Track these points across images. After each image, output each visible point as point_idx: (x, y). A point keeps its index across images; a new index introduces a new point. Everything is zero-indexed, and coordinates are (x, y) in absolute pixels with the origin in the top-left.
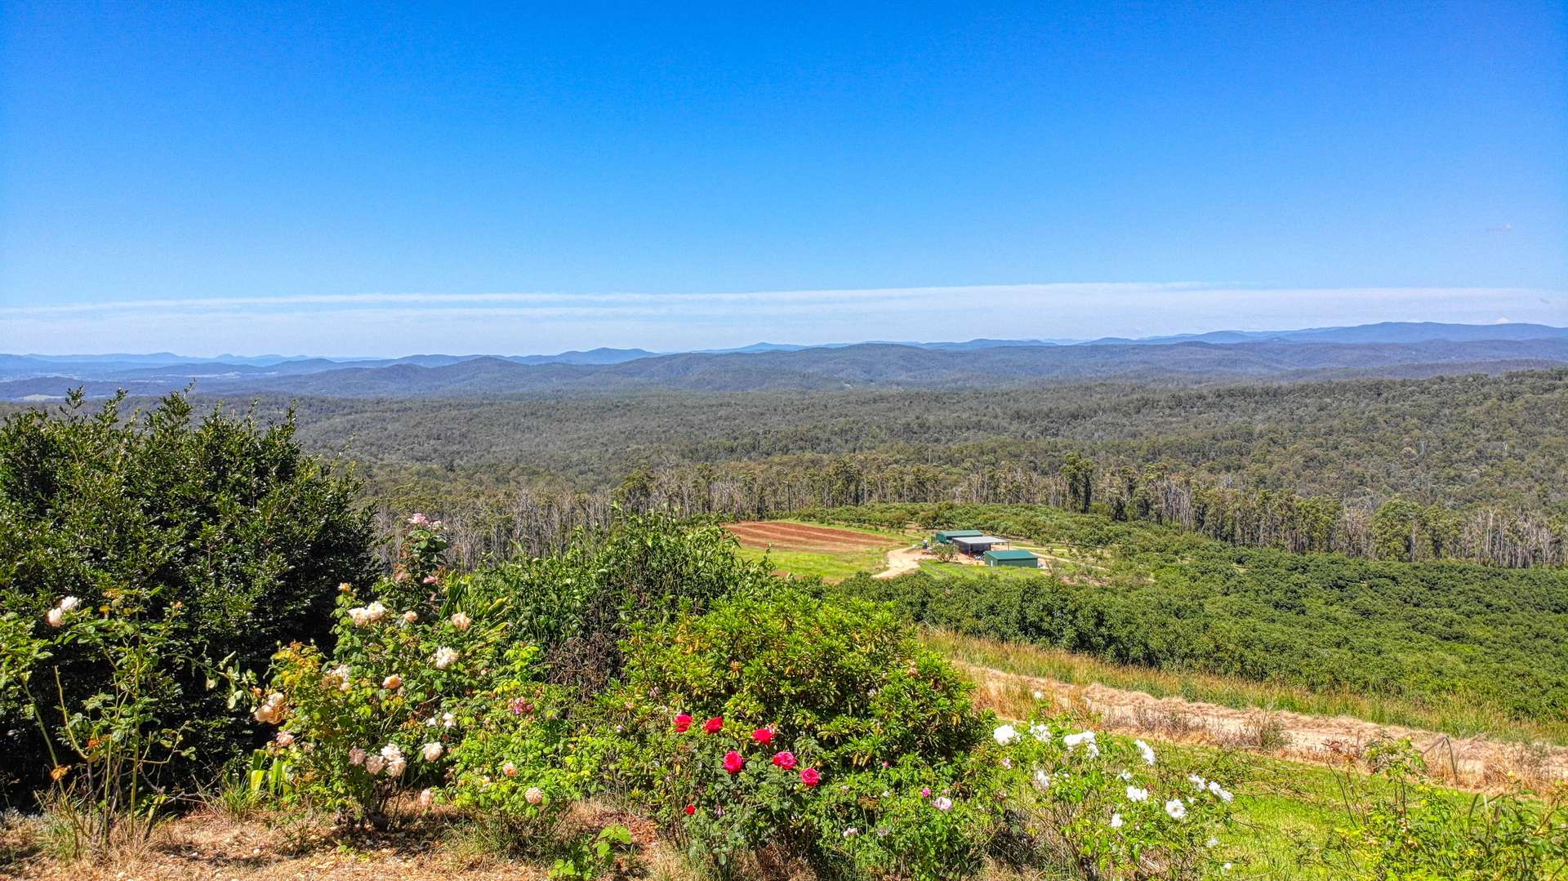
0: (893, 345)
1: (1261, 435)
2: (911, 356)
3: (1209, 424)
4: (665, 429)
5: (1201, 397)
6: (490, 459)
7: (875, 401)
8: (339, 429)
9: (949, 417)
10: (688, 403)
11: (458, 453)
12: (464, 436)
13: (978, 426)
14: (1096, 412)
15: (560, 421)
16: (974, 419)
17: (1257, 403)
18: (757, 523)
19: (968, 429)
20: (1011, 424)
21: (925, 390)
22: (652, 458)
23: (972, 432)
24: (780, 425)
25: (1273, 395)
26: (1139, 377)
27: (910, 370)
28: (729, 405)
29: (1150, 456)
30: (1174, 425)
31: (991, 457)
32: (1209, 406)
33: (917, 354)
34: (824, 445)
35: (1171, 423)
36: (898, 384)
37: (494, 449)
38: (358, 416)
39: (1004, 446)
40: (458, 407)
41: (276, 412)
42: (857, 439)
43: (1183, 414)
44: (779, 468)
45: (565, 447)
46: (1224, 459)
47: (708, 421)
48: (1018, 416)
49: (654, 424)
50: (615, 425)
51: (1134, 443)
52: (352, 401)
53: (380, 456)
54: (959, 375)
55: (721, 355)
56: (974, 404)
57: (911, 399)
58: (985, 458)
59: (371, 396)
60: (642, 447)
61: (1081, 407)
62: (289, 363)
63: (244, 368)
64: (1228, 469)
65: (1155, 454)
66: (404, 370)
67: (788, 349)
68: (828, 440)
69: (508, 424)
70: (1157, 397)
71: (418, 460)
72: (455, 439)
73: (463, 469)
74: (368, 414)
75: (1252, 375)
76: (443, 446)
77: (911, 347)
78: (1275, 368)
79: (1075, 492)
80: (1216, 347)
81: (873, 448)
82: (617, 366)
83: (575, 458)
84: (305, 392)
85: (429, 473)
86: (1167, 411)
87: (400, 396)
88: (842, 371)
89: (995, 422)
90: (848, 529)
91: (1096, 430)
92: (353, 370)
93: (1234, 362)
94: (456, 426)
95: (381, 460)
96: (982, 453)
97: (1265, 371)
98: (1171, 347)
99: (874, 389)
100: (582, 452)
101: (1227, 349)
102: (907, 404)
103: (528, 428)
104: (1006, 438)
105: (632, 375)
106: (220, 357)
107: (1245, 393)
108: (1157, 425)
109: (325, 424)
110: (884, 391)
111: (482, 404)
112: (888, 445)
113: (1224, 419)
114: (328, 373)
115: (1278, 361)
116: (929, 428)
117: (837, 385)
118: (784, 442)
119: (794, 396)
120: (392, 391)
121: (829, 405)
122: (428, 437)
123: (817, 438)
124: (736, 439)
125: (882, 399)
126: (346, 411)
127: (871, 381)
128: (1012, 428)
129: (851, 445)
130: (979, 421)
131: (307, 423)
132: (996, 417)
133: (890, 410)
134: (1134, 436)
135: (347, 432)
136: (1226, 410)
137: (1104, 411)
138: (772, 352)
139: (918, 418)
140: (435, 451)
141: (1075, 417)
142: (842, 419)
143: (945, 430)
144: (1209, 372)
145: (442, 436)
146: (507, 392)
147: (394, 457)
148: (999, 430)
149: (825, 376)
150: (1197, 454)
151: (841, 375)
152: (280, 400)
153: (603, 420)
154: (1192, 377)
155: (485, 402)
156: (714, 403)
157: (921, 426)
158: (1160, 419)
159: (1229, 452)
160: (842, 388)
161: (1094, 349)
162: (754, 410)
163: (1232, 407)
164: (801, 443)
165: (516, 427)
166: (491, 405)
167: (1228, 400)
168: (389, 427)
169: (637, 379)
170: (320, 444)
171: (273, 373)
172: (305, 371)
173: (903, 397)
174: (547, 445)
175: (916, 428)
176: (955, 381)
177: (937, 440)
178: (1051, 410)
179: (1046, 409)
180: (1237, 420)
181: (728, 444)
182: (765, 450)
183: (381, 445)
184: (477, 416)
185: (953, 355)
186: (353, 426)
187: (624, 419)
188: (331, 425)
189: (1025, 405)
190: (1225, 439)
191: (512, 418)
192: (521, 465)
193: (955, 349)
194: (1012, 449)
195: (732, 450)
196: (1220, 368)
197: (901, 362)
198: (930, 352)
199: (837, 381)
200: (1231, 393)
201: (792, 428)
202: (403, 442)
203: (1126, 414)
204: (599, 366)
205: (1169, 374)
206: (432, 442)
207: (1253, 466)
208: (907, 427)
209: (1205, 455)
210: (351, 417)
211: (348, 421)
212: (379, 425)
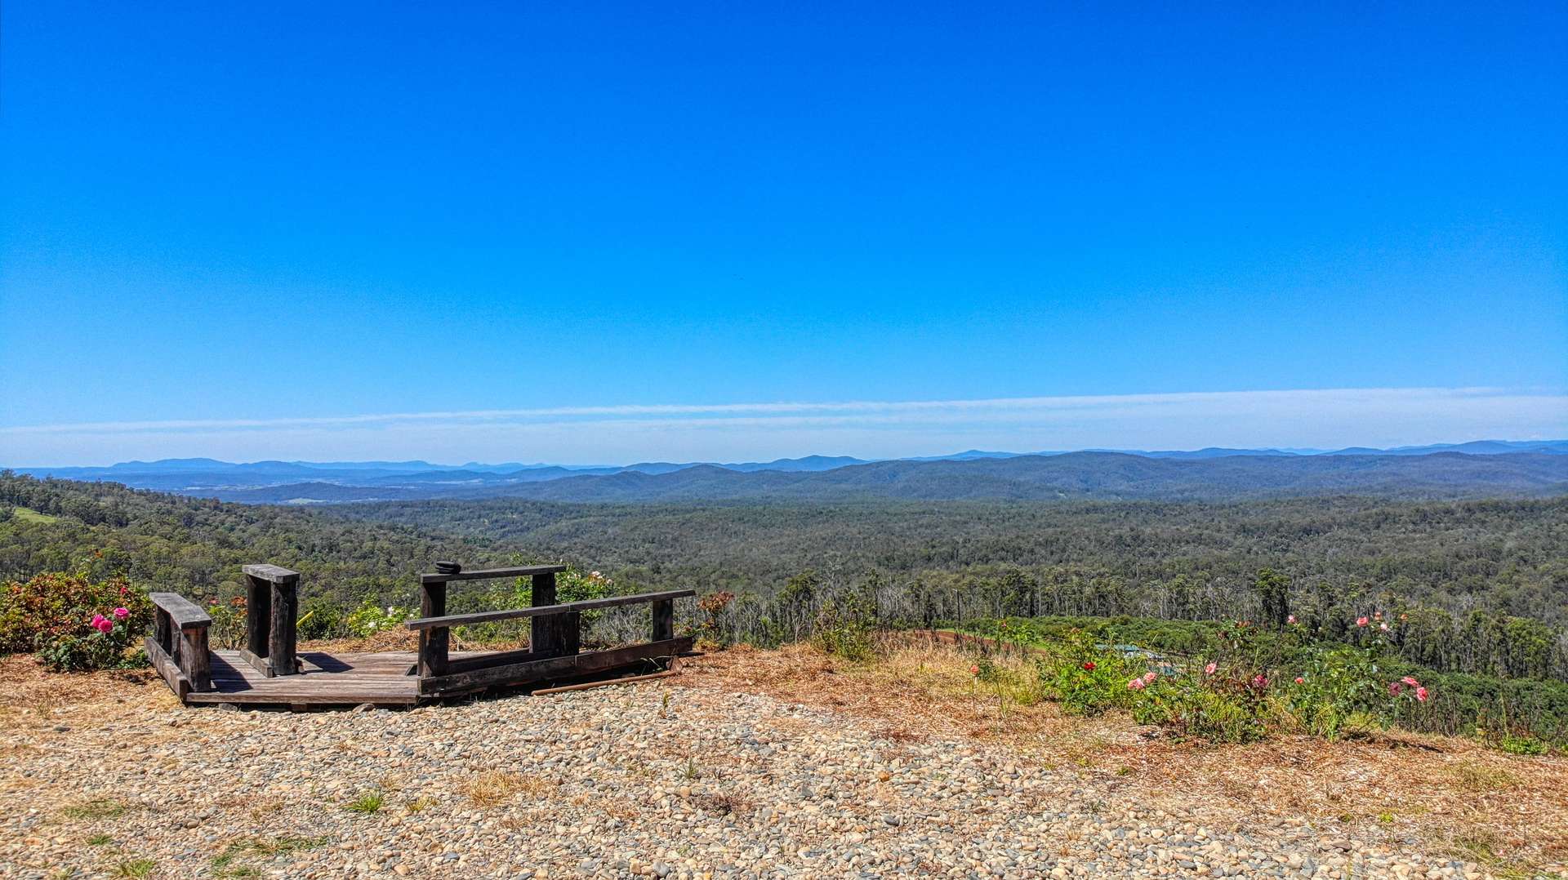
0: (1112, 453)
1: (1510, 553)
2: (1132, 464)
3: (1457, 541)
4: (865, 535)
5: (1449, 512)
6: (696, 562)
7: (1088, 511)
8: (564, 532)
9: (1166, 530)
10: (891, 510)
11: (669, 556)
12: (675, 539)
13: (1199, 540)
14: (1330, 527)
15: (765, 527)
16: (1195, 532)
17: (1511, 518)
19: (1188, 542)
20: (1235, 538)
21: (1147, 501)
22: (849, 564)
23: (1191, 546)
24: (983, 534)
25: (1528, 510)
26: (1385, 489)
27: (1133, 480)
28: (932, 512)
29: (1384, 575)
30: (1418, 542)
31: (1206, 573)
32: (1458, 521)
33: (1139, 463)
34: (1026, 556)
35: (1414, 540)
36: (1118, 495)
37: (702, 553)
38: (583, 520)
39: (1219, 560)
40: (673, 512)
41: (509, 516)
42: (1064, 550)
43: (1428, 530)
44: (972, 577)
45: (768, 552)
46: (1466, 579)
47: (909, 529)
48: (1244, 530)
49: (855, 531)
50: (820, 531)
51: (1368, 560)
52: (579, 505)
53: (597, 559)
54: (1188, 486)
55: (929, 463)
56: (1198, 515)
57: (1129, 509)
58: (1199, 574)
59: (597, 501)
60: (839, 554)
61: (1314, 522)
62: (528, 471)
64: (1470, 590)
65: (1388, 573)
66: (629, 477)
67: (999, 457)
68: (1032, 551)
69: (716, 529)
70: (1398, 511)
71: (631, 562)
72: (667, 543)
73: (669, 571)
74: (592, 518)
75: (1513, 489)
76: (658, 549)
77: (1131, 456)
78: (1543, 482)
79: (1269, 610)
80: (1474, 457)
81: (1080, 561)
82: (824, 473)
83: (775, 562)
84: (541, 498)
85: (638, 575)
86: (1411, 527)
87: (624, 502)
88: (1056, 479)
89: (1218, 536)
91: (1330, 546)
92: (586, 477)
93: (1495, 475)
94: (669, 530)
95: (599, 562)
96: (1197, 568)
97: (1529, 485)
98: (1424, 458)
99: (1091, 499)
100: (782, 556)
101: (1486, 460)
102: (1123, 514)
103: (735, 533)
104: (1227, 554)
105: (840, 482)
107: (1500, 508)
108: (1398, 542)
109: (552, 527)
110: (1100, 502)
111: (695, 510)
112: (1097, 557)
113: (1474, 536)
114: (564, 479)
115: (1543, 473)
116: (1143, 541)
117: (1050, 494)
118: (984, 551)
119: (1002, 505)
120: (619, 496)
121: (1038, 515)
122: (644, 541)
123: (1020, 549)
124: (933, 547)
125: (1096, 509)
126: (573, 515)
127: (1088, 490)
128: (1237, 543)
129: (1056, 557)
130: (1201, 535)
131: (537, 526)
132: (1219, 531)
133: (1104, 521)
134: (1372, 553)
135: (571, 535)
136: (1476, 526)
137: (1340, 526)
138: (982, 460)
139: (1132, 530)
140: (648, 553)
141: (1307, 532)
142: (1050, 530)
143: (1161, 544)
144: (1465, 485)
145: (656, 540)
146: (719, 498)
147: (610, 559)
148: (1222, 545)
149: (1037, 484)
150: (1439, 573)
151: (1055, 484)
152: (514, 505)
153: (806, 526)
154: (1446, 490)
155: (698, 507)
156: (917, 510)
157: (1135, 539)
158: (1402, 536)
159: (1472, 571)
160: (1055, 497)
161: (1337, 459)
162: (958, 518)
163: (1484, 522)
164: (1003, 554)
165: (725, 531)
166: (704, 510)
167: (1479, 515)
168: (610, 531)
169: (843, 486)
170: (545, 546)
171: (513, 480)
172: (541, 479)
173: (1119, 508)
174: (751, 550)
175: (1129, 540)
176: (1182, 492)
177: (1152, 554)
178: (1280, 523)
179: (1275, 523)
180: (1485, 538)
181: (924, 552)
182: (964, 558)
183: (600, 548)
184: (689, 520)
185: (1177, 464)
186: (577, 530)
187: (827, 525)
188: (558, 529)
189: (1254, 519)
190: (1470, 557)
191: (721, 523)
192: (723, 569)
193: (1184, 458)
194: (1231, 564)
195: (929, 559)
196: (1479, 481)
197: (1122, 471)
198: (1155, 461)
199: (1052, 490)
200: (1483, 508)
201: (994, 537)
202: (620, 545)
203: (1365, 530)
204: (808, 473)
205: (1419, 487)
206: (647, 545)
207: (1498, 587)
208: (1119, 539)
209: (1446, 575)
210: (576, 521)
211: (573, 525)
212: (601, 529)
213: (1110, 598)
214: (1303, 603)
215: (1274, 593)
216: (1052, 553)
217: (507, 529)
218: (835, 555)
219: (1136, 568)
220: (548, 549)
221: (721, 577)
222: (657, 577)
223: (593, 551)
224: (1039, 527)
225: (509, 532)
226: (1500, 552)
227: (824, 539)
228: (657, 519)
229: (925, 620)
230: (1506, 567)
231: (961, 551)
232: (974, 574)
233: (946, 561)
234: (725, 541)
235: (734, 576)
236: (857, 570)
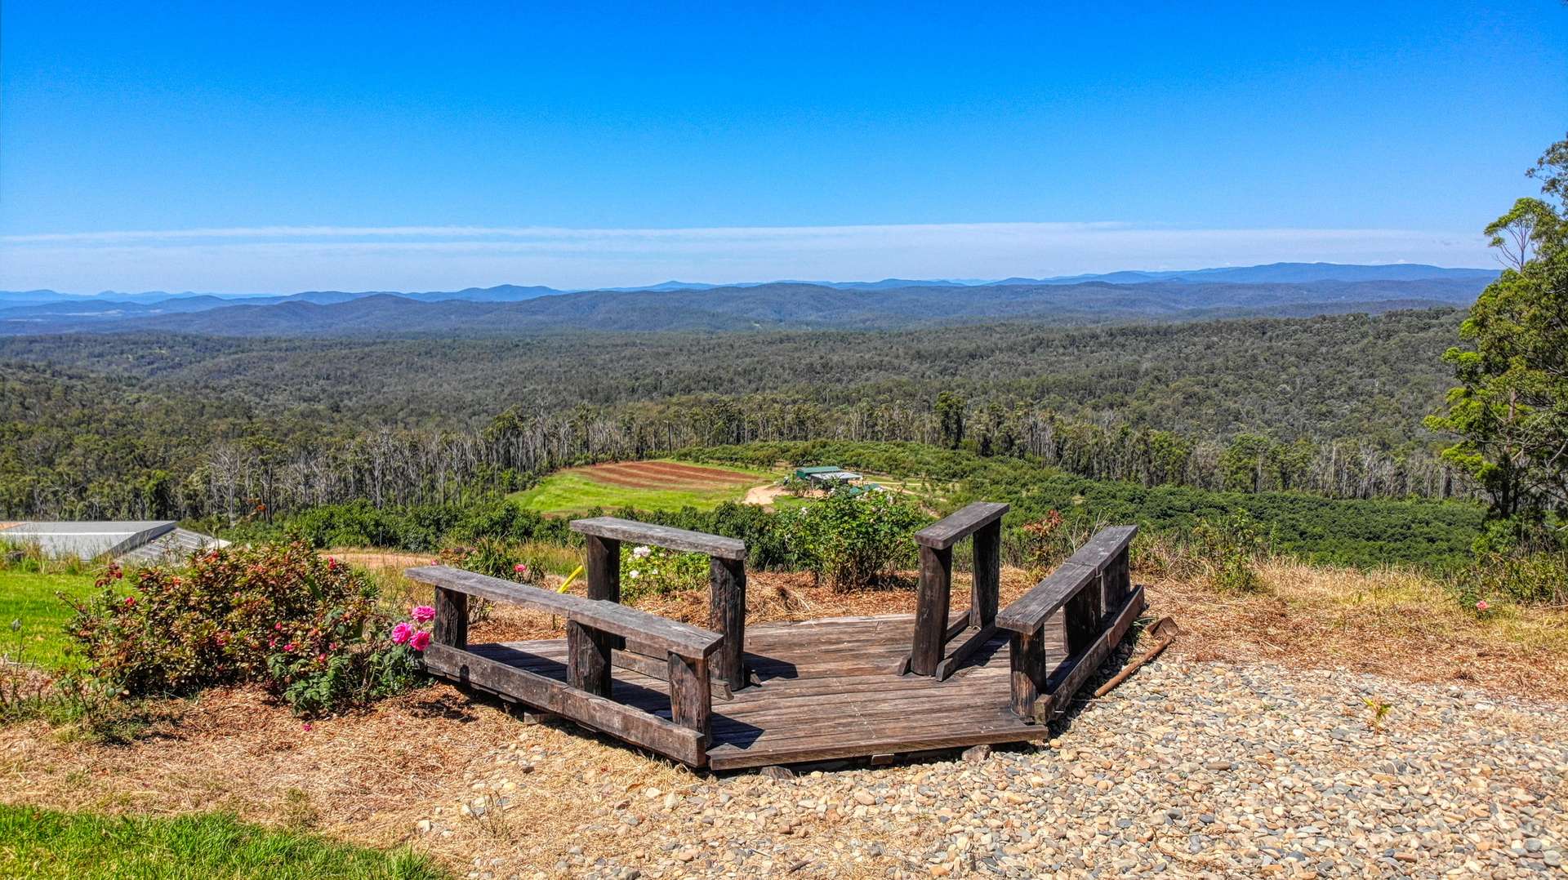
0: (803, 285)
1: (1147, 373)
2: (820, 295)
3: (1101, 362)
4: (566, 369)
5: (1094, 336)
6: (379, 399)
7: (781, 341)
8: (223, 369)
9: (852, 357)
10: (592, 342)
11: (348, 393)
12: (354, 376)
13: (880, 367)
14: (993, 352)
15: (456, 361)
16: (877, 359)
17: (1147, 341)
18: (636, 463)
19: (870, 369)
20: (911, 364)
21: (833, 330)
23: (873, 372)
24: (685, 366)
25: (1163, 334)
26: (1039, 317)
27: (821, 311)
28: (634, 344)
29: (1038, 395)
30: (1066, 364)
31: (887, 396)
32: (1102, 345)
33: (827, 294)
34: (726, 385)
35: (1065, 362)
36: (807, 324)
37: (385, 389)
38: (244, 355)
39: (899, 385)
40: (349, 346)
41: (158, 351)
42: (761, 379)
43: (1076, 353)
44: (677, 408)
45: (461, 387)
46: (1108, 396)
47: (611, 361)
48: (919, 356)
49: (555, 364)
50: (514, 364)
51: (1024, 380)
52: (238, 339)
53: (265, 397)
54: (869, 315)
55: (630, 293)
56: (879, 343)
57: (817, 339)
58: (881, 397)
59: (261, 334)
61: (979, 347)
62: (175, 300)
63: (126, 305)
64: (1111, 406)
65: (1044, 391)
66: (296, 307)
67: (698, 288)
68: (731, 381)
69: (401, 363)
70: (1051, 337)
71: (305, 401)
72: (345, 379)
73: (349, 409)
74: (255, 354)
75: (1149, 315)
76: (333, 386)
77: (822, 287)
78: (1171, 308)
79: (947, 428)
80: (1116, 287)
81: (775, 388)
82: (519, 304)
83: (469, 397)
84: (192, 330)
85: (314, 413)
86: (1061, 350)
87: (291, 335)
88: (752, 310)
89: (896, 362)
90: (719, 468)
91: (993, 369)
92: (243, 308)
93: (1133, 303)
94: (346, 365)
95: (267, 401)
96: (879, 393)
97: (1161, 311)
98: (1073, 287)
99: (783, 329)
100: (477, 392)
101: (1126, 289)
102: (813, 344)
103: (422, 367)
104: (905, 378)
105: (534, 313)
106: (103, 294)
107: (1137, 333)
108: (1050, 364)
109: (209, 363)
110: (792, 332)
111: (374, 343)
112: (790, 385)
113: (1115, 358)
114: (214, 311)
115: (1174, 301)
116: (831, 368)
117: (747, 324)
118: (686, 382)
119: (702, 336)
120: (282, 329)
121: (737, 345)
122: (318, 377)
123: (720, 378)
124: (637, 379)
125: (789, 339)
126: (233, 350)
127: (781, 321)
128: (913, 368)
129: (753, 386)
130: (882, 362)
131: (191, 363)
132: (897, 357)
133: (796, 350)
134: (1028, 375)
135: (232, 371)
136: (1117, 350)
137: (1001, 350)
138: (681, 291)
139: (821, 358)
140: (324, 391)
141: (972, 356)
142: (748, 360)
143: (846, 370)
144: (1107, 312)
145: (331, 377)
146: (402, 330)
147: (280, 398)
148: (901, 370)
149: (735, 315)
150: (1085, 392)
151: (750, 315)
152: (162, 339)
153: (501, 360)
154: (1090, 316)
155: (378, 340)
156: (619, 342)
157: (824, 366)
158: (1054, 359)
159: (1114, 390)
160: (752, 328)
161: (999, 289)
162: (660, 350)
163: (1123, 346)
164: (705, 384)
165: (410, 366)
166: (384, 343)
167: (1121, 340)
168: (277, 367)
169: (540, 317)
170: (202, 384)
171: (158, 311)
172: (190, 309)
173: (810, 337)
174: (441, 386)
175: (819, 368)
176: (864, 322)
177: (839, 380)
178: (951, 350)
179: (945, 349)
180: (1126, 359)
181: (628, 384)
182: (667, 390)
183: (267, 386)
184: (368, 355)
185: (862, 295)
186: (239, 366)
187: (524, 358)
188: (215, 365)
189: (926, 346)
190: (1111, 377)
191: (405, 357)
192: (411, 406)
193: (865, 289)
194: (908, 388)
195: (634, 391)
196: (1119, 308)
197: (812, 302)
198: (841, 291)
199: (748, 321)
200: (1123, 332)
201: (696, 369)
202: (291, 382)
203: (1022, 354)
204: (498, 303)
205: (1068, 314)
206: (321, 382)
207: (1135, 403)
208: (811, 368)
209: (1091, 393)
210: (237, 356)
211: (234, 361)
212: (266, 365)
213: (809, 424)
214: (977, 423)
215: (951, 414)
216: (750, 382)
217: (155, 366)
218: (535, 389)
219: (826, 394)
220: (206, 387)
221: (410, 416)
222: (337, 416)
223: (259, 389)
224: (737, 357)
225: (158, 368)
226: (1137, 372)
227: (521, 373)
228: (331, 353)
229: (637, 452)
230: (1142, 385)
231: (665, 383)
232: (679, 404)
233: (650, 392)
234: (411, 376)
235: (424, 414)
236: (559, 404)
